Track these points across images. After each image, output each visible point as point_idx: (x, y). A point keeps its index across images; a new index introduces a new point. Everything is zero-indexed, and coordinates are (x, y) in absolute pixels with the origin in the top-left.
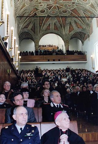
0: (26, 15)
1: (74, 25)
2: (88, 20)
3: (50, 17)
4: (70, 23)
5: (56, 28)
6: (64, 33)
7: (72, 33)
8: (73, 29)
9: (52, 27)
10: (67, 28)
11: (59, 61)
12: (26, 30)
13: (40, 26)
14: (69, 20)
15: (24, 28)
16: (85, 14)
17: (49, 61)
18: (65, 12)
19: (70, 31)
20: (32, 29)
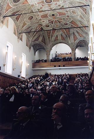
0: (33, 30)
1: (76, 34)
2: (86, 29)
3: (56, 29)
4: (74, 34)
5: (63, 38)
6: (70, 42)
7: (77, 41)
8: (77, 38)
9: (60, 38)
10: (72, 37)
11: (64, 66)
12: (37, 42)
13: (49, 38)
14: (72, 31)
15: (35, 40)
16: (82, 24)
17: (55, 67)
18: (67, 24)
19: (75, 40)
20: (42, 41)
